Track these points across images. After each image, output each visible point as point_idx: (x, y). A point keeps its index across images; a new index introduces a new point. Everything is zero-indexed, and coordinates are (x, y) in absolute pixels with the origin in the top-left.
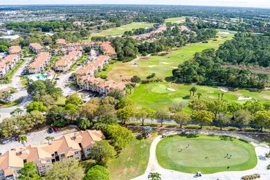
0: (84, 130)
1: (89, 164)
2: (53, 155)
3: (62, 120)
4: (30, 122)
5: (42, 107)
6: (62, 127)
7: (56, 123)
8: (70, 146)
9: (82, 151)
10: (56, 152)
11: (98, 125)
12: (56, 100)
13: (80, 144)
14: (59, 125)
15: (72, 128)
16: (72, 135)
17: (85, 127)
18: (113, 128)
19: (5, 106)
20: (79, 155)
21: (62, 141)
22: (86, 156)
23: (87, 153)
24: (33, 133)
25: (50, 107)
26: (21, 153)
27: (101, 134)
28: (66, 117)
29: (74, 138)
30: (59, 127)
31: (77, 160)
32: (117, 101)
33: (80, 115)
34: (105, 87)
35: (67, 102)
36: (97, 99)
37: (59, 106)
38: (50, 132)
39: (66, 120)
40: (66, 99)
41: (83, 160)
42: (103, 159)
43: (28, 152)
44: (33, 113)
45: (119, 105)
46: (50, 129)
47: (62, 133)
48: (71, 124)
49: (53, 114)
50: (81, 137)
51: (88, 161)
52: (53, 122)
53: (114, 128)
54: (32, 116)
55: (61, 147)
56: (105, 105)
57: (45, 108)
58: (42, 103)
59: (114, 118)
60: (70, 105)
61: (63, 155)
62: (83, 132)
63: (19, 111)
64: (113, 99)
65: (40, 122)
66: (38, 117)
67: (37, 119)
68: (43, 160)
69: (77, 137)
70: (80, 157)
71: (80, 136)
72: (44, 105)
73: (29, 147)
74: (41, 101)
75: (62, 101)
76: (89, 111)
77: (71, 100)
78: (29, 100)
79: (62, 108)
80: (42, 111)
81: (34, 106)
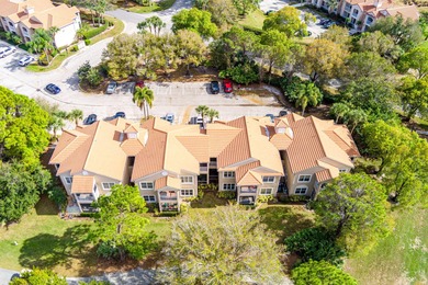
1: (294, 218)
2: (203, 165)
3: (247, 68)
4: (173, 54)
5: (208, 24)
6: (243, 85)
10: (213, 160)
11: (343, 109)
12: (242, 15)
13: (283, 154)
14: (237, 78)
15: (267, 94)
19: (138, 8)
20: (274, 187)
22: (292, 192)
23: (295, 185)
24: (174, 84)
25: (225, 29)
26: (126, 136)
28: (259, 62)
29: (271, 131)
32: (399, 52)
34: (366, 8)
35: (268, 25)
36: (345, 34)
37: (246, 29)
38: (213, 90)
39: (256, 69)
40: (265, 18)
41: (281, 201)
44: (183, 34)
46: (215, 83)
47: (240, 100)
49: (228, 48)
50: (291, 135)
51: (296, 209)
52: (224, 67)
54: (179, 41)
57: (214, 28)
58: (208, 15)
60: (274, 32)
61: (230, 174)
62: (297, 117)
63: (157, 23)
64: (388, 43)
65: (193, 59)
66: (191, 46)
67: (189, 52)
69: (280, 131)
70: (274, 191)
71: (290, 128)
72: (214, 20)
74: (210, 10)
75: (256, 20)
76: (324, 60)
77: (278, 21)
78: (187, 6)
79: (254, 38)
80: (205, 33)
81: (191, 19)
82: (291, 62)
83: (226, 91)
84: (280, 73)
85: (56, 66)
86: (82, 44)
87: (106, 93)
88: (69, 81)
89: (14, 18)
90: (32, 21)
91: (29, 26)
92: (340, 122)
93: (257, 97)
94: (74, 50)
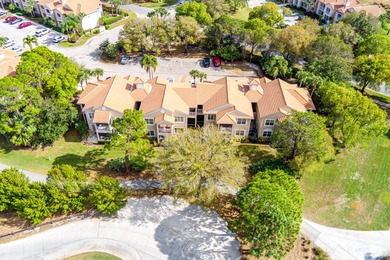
0: (272, 78)
2: (192, 110)
3: (233, 48)
4: (174, 34)
5: (204, 14)
6: (229, 61)
7: (220, 50)
8: (232, 101)
9: (254, 123)
10: (200, 107)
11: (305, 75)
12: (234, 11)
13: (254, 106)
14: (224, 55)
15: (248, 69)
16: (244, 81)
17: (276, 73)
18: (340, 93)
20: (246, 128)
21: (219, 87)
22: (260, 134)
23: (263, 128)
24: (174, 59)
25: (217, 16)
26: (135, 87)
27: (308, 99)
29: (246, 88)
30: (224, 60)
31: (239, 137)
32: (358, 39)
33: (272, 46)
34: (337, 7)
35: (252, 17)
36: (314, 25)
38: (205, 64)
39: (240, 50)
41: (251, 141)
42: (299, 159)
43: (149, 88)
44: (183, 19)
45: (362, 48)
46: (207, 59)
47: (226, 72)
48: (248, 60)
49: (218, 32)
50: (261, 91)
51: (262, 147)
53: (343, 92)
55: (214, 100)
56: (332, 38)
57: (208, 18)
58: (205, 7)
59: (346, 72)
61: (212, 117)
62: (268, 80)
63: (163, 12)
64: (350, 31)
65: (190, 39)
66: (189, 28)
67: (187, 33)
68: (170, 114)
69: (253, 88)
70: (246, 133)
71: (259, 87)
73: (154, 82)
76: (294, 42)
79: (240, 24)
80: (201, 21)
81: (190, 9)
82: (267, 41)
83: (215, 66)
84: (259, 54)
85: (82, 44)
86: (102, 28)
87: (120, 63)
88: (91, 54)
89: (51, 7)
90: (65, 9)
91: (63, 12)
92: (303, 86)
93: (240, 71)
94: (97, 32)
